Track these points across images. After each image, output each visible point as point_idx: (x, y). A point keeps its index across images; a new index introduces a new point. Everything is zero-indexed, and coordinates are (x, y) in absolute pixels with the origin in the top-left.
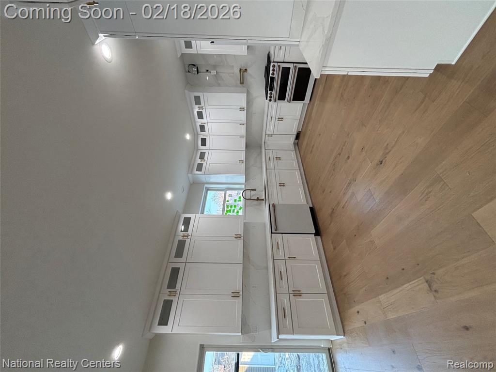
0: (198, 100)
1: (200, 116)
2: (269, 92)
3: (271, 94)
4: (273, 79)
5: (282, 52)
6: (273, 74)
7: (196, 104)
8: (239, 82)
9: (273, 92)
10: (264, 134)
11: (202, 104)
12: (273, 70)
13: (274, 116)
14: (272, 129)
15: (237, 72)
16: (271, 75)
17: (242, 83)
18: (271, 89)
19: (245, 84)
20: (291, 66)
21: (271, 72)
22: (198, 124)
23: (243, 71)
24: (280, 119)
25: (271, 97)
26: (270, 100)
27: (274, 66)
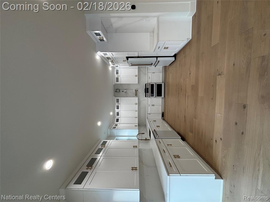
0: (118, 101)
1: (118, 108)
2: (147, 93)
3: (148, 94)
4: (148, 88)
5: (150, 80)
6: (148, 87)
7: (117, 102)
8: (135, 95)
10: (147, 114)
11: (119, 102)
12: (148, 85)
13: (150, 104)
14: (150, 111)
15: (134, 91)
16: (147, 87)
17: (136, 95)
18: (148, 92)
19: (137, 96)
20: (154, 84)
21: (147, 86)
22: (116, 112)
23: (136, 91)
24: (153, 105)
25: (148, 95)
26: (148, 97)
27: (148, 84)
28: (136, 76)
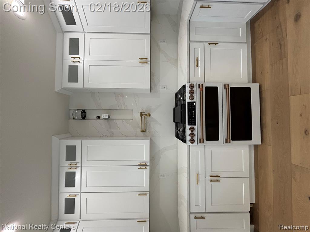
0: (71, 153)
1: (70, 181)
2: (188, 127)
3: (192, 129)
4: (192, 106)
5: (200, 70)
6: (192, 98)
7: (67, 160)
8: (139, 130)
9: (195, 127)
11: (78, 160)
12: (192, 92)
13: (201, 173)
15: (138, 117)
16: (188, 100)
17: (144, 130)
18: (192, 122)
21: (188, 95)
23: (145, 116)
24: (215, 178)
25: (192, 135)
26: (192, 141)
27: (192, 86)
28: (143, 61)
